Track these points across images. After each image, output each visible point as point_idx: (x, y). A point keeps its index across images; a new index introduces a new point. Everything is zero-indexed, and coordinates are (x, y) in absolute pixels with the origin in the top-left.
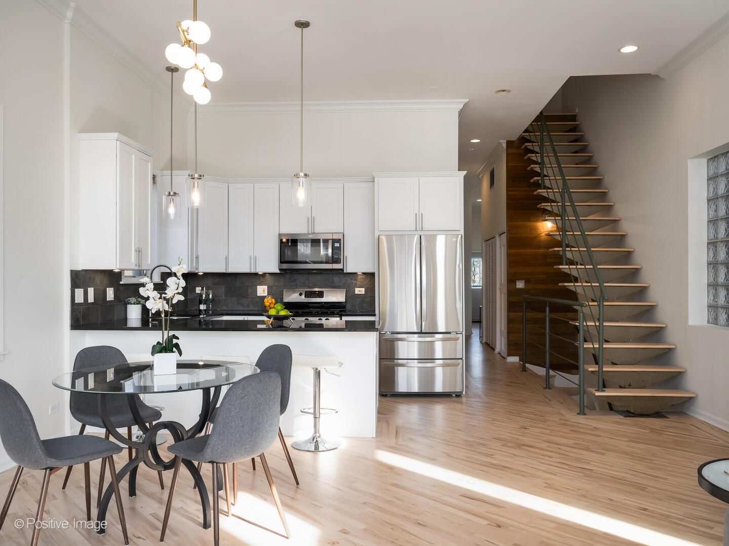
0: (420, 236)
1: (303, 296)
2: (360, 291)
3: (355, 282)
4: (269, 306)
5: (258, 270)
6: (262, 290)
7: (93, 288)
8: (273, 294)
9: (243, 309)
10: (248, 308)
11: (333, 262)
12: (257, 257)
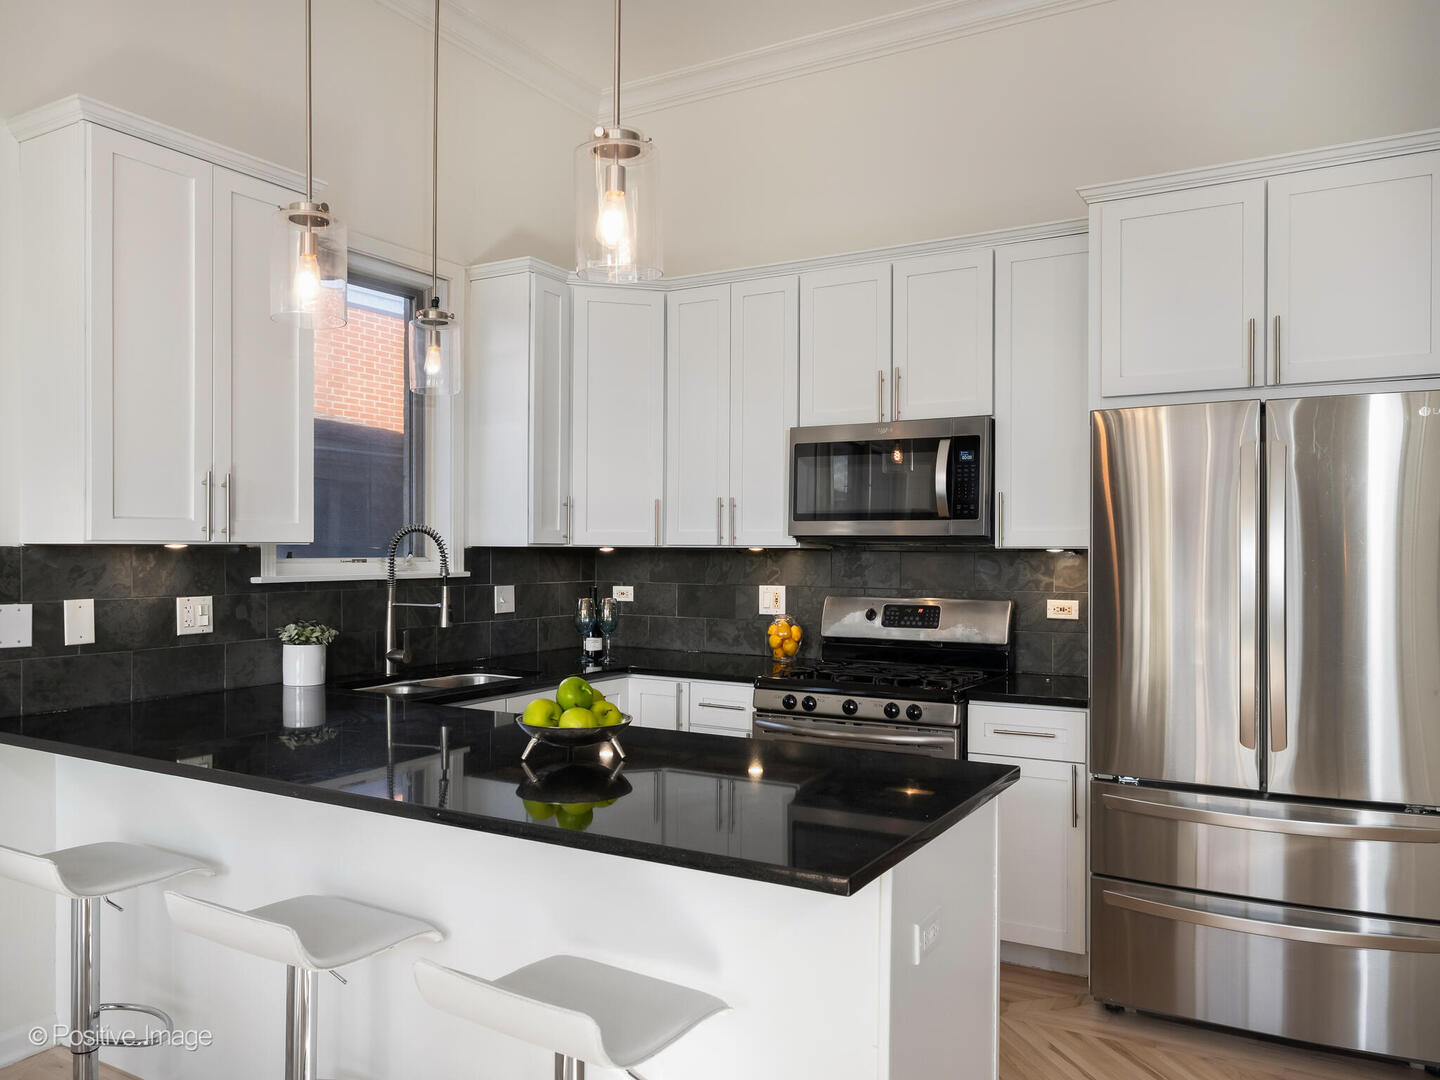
0: (1263, 407)
1: (878, 621)
2: (1061, 609)
3: (1046, 579)
4: (781, 646)
5: (741, 542)
6: (771, 599)
7: (91, 602)
8: (802, 612)
9: (722, 648)
10: (736, 650)
11: (955, 514)
12: (736, 503)
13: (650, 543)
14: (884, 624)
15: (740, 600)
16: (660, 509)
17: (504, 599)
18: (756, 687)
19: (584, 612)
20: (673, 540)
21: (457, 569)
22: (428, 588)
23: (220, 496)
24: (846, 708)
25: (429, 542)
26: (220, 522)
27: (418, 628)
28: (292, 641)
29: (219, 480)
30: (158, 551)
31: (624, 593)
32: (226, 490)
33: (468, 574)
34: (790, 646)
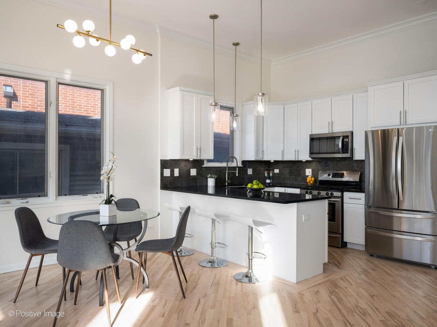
0: (398, 129)
4: (309, 182)
5: (300, 159)
6: (309, 172)
7: (178, 169)
8: (315, 175)
9: (298, 183)
10: (301, 183)
11: (343, 153)
12: (299, 151)
13: (280, 159)
14: (332, 177)
15: (302, 172)
16: (283, 152)
17: (250, 171)
18: (300, 189)
19: (266, 174)
20: (286, 159)
21: (240, 165)
22: (234, 168)
23: (199, 151)
24: (318, 193)
25: (235, 160)
26: (199, 156)
27: (232, 176)
28: (209, 178)
29: (198, 148)
30: (188, 160)
31: (277, 171)
32: (200, 150)
33: (242, 166)
34: (311, 182)
